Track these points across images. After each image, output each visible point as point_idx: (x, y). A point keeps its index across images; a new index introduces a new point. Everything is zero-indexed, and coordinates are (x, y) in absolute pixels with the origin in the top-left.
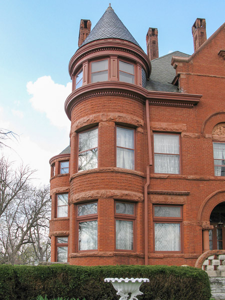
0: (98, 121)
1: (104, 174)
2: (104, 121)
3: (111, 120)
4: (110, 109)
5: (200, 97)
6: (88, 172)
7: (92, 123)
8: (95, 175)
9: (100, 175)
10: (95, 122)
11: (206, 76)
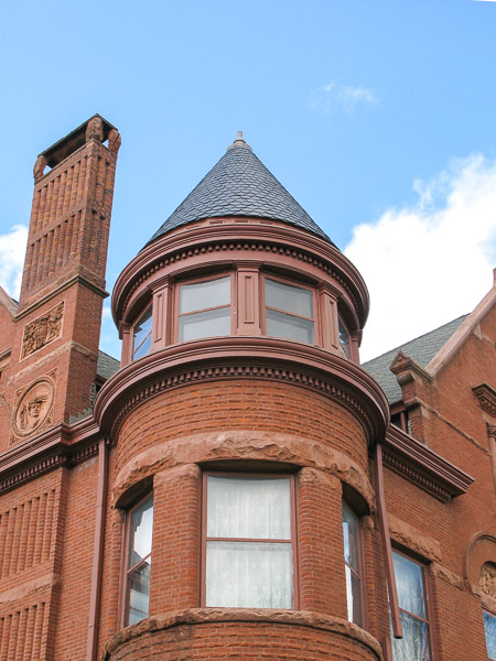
0: (302, 461)
1: (326, 638)
2: (319, 469)
3: (333, 471)
4: (331, 439)
5: (468, 481)
6: (278, 618)
7: (282, 459)
8: (298, 633)
9: (313, 636)
10: (293, 461)
11: (459, 432)
